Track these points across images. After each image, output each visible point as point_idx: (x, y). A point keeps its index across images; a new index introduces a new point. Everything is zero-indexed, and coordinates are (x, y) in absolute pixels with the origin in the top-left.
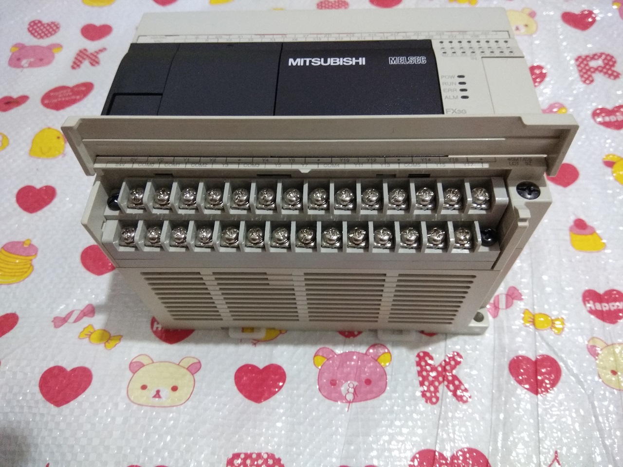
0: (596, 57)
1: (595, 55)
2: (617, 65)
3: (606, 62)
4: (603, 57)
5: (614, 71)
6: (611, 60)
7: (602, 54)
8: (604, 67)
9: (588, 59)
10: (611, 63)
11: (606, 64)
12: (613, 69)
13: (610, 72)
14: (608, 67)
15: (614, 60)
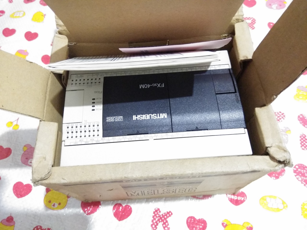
0: (249, 19)
1: (249, 18)
2: (255, 24)
3: (252, 21)
4: (252, 19)
5: (253, 26)
6: (254, 21)
7: (252, 18)
8: (250, 24)
9: (246, 19)
10: (254, 23)
11: (252, 23)
12: (254, 25)
13: (252, 26)
14: (252, 24)
15: (255, 21)
